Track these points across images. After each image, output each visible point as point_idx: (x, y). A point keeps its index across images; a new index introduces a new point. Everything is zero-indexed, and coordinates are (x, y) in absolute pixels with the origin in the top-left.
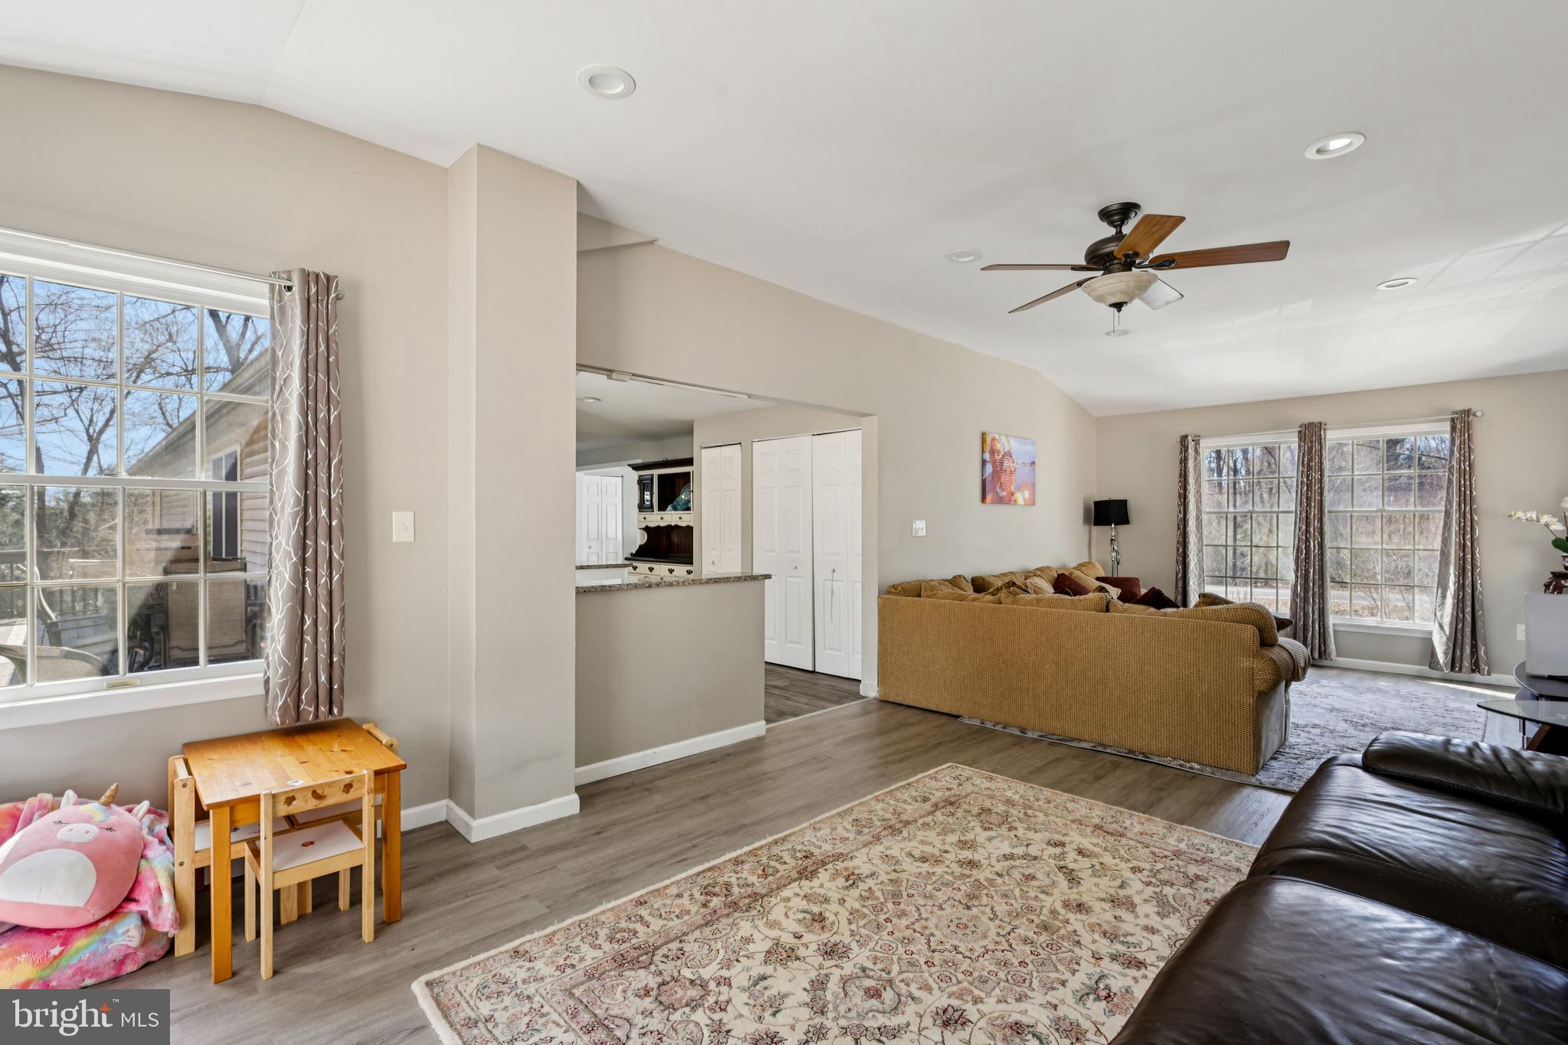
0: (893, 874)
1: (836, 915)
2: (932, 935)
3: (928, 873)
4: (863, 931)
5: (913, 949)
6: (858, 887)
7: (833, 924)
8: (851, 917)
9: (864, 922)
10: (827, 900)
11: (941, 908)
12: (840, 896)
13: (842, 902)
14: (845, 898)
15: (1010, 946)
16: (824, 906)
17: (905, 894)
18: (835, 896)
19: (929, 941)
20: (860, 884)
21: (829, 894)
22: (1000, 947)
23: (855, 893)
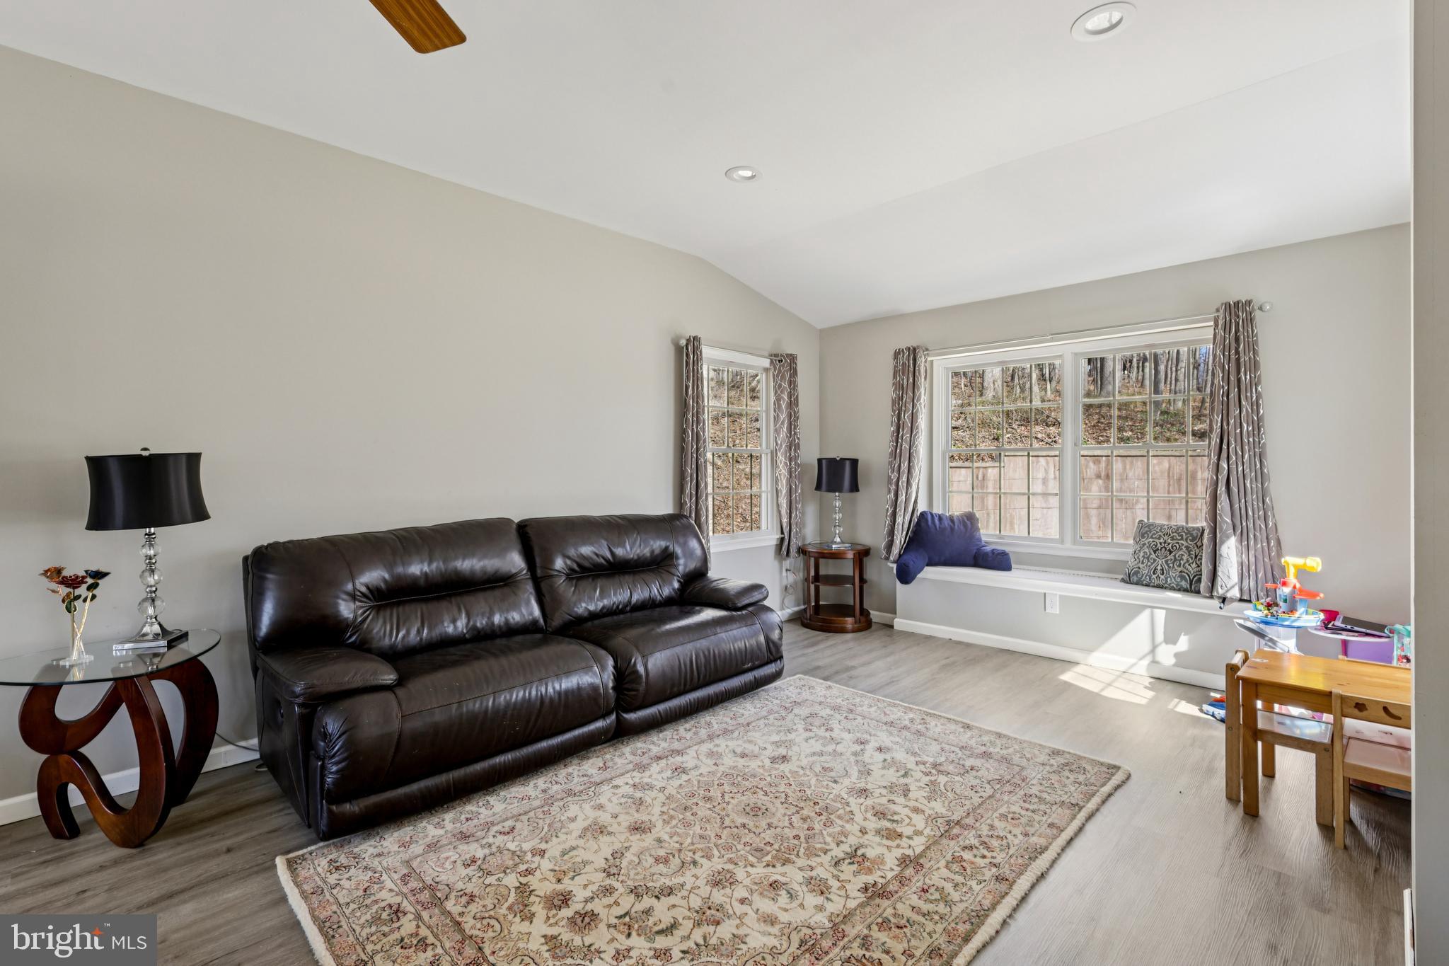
0: (814, 864)
1: (865, 819)
2: (782, 803)
3: (774, 866)
4: (839, 805)
5: (800, 794)
6: (851, 847)
7: (866, 811)
8: (852, 816)
9: (838, 813)
10: (878, 832)
11: (770, 825)
12: (866, 836)
13: (863, 832)
14: (860, 834)
15: (723, 795)
16: (879, 826)
17: (802, 839)
18: (871, 838)
19: (786, 799)
20: (849, 850)
21: (877, 839)
22: (731, 795)
23: (853, 840)
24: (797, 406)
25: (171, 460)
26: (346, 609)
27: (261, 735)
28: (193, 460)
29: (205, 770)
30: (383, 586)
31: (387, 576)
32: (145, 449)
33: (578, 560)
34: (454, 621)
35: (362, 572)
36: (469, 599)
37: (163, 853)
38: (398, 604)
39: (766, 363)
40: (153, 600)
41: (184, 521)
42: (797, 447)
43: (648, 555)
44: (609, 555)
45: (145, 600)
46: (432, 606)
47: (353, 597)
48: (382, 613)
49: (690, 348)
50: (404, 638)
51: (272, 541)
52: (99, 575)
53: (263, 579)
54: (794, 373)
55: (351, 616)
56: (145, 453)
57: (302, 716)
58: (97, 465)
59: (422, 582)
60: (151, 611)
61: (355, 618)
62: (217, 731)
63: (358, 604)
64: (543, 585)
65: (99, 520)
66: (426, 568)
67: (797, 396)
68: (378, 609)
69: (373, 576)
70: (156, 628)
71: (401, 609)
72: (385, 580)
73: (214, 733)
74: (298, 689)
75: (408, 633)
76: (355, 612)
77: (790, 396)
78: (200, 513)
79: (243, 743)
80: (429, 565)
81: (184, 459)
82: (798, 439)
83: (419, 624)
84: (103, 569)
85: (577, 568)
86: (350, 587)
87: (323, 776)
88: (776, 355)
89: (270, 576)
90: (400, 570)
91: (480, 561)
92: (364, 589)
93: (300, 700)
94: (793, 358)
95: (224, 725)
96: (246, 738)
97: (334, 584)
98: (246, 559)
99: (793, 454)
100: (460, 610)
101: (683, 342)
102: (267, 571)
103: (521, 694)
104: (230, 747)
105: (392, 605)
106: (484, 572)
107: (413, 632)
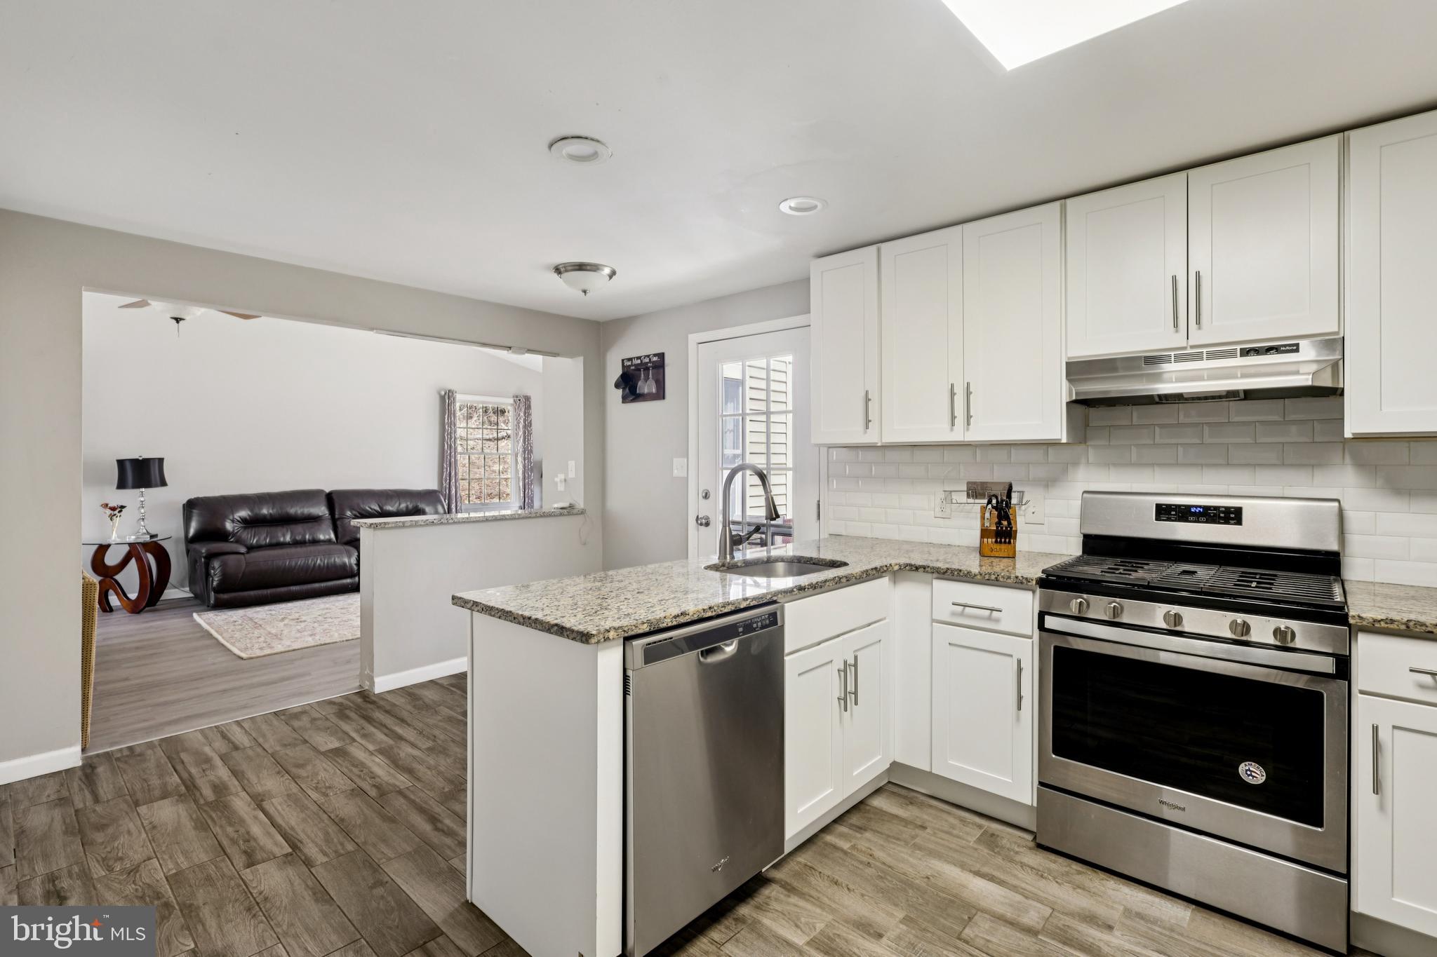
24: (531, 426)
25: (152, 461)
26: (229, 526)
27: (190, 586)
28: (161, 460)
29: (161, 599)
30: (248, 517)
31: (250, 513)
32: (140, 457)
33: (360, 511)
34: (284, 536)
35: (237, 511)
36: (293, 527)
37: (145, 616)
38: (255, 527)
39: (511, 401)
40: (143, 519)
41: (156, 486)
42: (531, 452)
43: (404, 509)
44: (378, 509)
45: (140, 519)
46: (273, 529)
47: (233, 521)
48: (247, 530)
49: (446, 397)
50: (257, 541)
51: (196, 496)
52: (123, 507)
53: (191, 512)
54: (528, 407)
55: (231, 530)
56: (141, 459)
57: (205, 562)
58: (121, 463)
59: (268, 517)
60: (142, 523)
61: (233, 531)
62: (170, 580)
63: (235, 524)
64: (339, 523)
65: (122, 485)
66: (271, 511)
67: (531, 421)
68: (245, 528)
69: (244, 513)
70: (145, 531)
71: (256, 529)
72: (249, 515)
73: (168, 581)
74: (203, 551)
75: (259, 538)
76: (234, 528)
77: (525, 421)
78: (163, 483)
79: (182, 589)
80: (273, 509)
81: (157, 461)
82: (531, 447)
83: (265, 535)
84: (124, 505)
85: (358, 515)
86: (231, 517)
87: (212, 582)
88: (517, 397)
89: (194, 511)
90: (257, 511)
91: (300, 508)
92: (239, 519)
93: (204, 555)
94: (527, 399)
95: (173, 578)
96: (183, 587)
97: (225, 518)
98: (184, 505)
99: (526, 456)
100: (287, 531)
101: (443, 393)
102: (194, 509)
103: (303, 561)
104: (177, 590)
105: (252, 527)
106: (303, 514)
107: (262, 538)
